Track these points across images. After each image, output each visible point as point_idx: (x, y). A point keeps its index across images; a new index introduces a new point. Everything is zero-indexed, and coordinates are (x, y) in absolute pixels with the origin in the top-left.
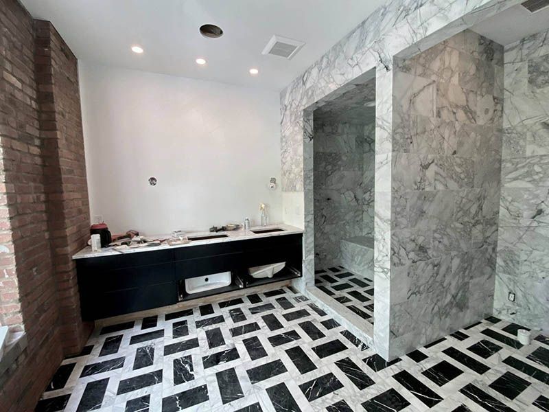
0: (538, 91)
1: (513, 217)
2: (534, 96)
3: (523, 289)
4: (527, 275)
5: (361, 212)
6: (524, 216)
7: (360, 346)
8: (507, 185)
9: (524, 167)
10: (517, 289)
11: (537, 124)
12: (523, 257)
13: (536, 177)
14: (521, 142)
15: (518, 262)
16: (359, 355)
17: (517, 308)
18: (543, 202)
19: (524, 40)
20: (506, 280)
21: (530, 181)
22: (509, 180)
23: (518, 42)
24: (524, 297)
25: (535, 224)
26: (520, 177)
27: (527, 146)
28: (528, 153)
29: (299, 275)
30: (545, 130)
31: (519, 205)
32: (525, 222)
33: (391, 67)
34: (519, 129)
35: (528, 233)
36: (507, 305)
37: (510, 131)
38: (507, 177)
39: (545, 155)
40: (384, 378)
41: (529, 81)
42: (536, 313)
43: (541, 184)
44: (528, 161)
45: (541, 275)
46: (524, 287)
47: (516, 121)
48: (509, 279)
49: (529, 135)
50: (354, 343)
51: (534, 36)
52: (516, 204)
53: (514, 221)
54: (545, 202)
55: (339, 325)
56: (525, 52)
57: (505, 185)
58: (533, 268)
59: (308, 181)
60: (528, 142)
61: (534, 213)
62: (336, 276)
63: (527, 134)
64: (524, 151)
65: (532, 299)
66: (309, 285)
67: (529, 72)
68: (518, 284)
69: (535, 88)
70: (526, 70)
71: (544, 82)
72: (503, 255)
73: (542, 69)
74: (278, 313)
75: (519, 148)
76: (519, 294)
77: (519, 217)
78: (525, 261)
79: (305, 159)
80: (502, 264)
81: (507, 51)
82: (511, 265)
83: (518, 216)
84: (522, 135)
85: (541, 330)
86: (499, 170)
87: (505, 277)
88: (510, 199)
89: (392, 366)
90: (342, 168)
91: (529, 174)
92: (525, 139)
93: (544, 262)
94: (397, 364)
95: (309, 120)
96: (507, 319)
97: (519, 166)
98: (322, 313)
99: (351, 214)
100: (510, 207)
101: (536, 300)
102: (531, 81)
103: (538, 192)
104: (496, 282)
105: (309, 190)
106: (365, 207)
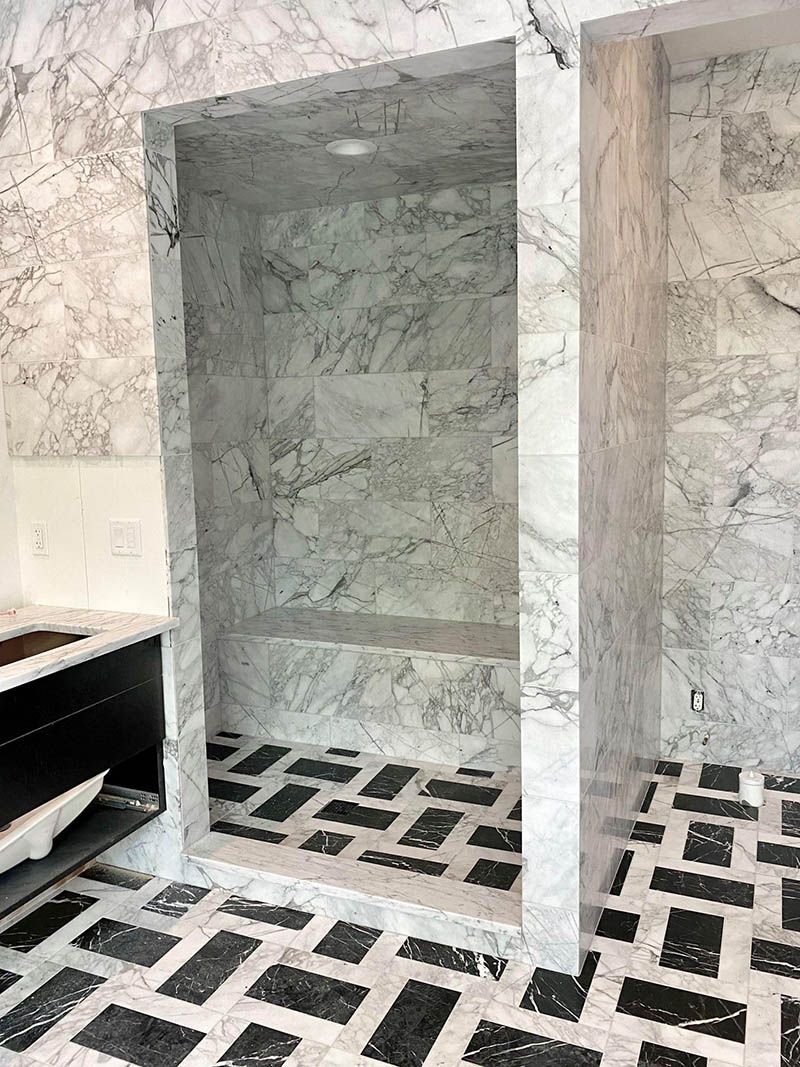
0: (741, 200)
1: (693, 505)
2: (733, 211)
3: (719, 678)
4: (725, 641)
5: (267, 525)
6: (716, 500)
7: (482, 968)
8: (679, 428)
9: (711, 382)
10: (707, 680)
11: (738, 279)
12: (717, 600)
13: (737, 408)
14: (706, 321)
15: (707, 614)
16: (501, 997)
17: (711, 724)
18: (750, 466)
19: (714, 62)
20: (683, 662)
21: (725, 418)
22: (683, 415)
23: (703, 64)
24: (723, 694)
25: (737, 519)
26: (705, 409)
27: (719, 332)
28: (721, 352)
29: (154, 808)
30: (753, 296)
31: (706, 478)
32: (717, 515)
33: (573, 56)
34: (703, 290)
35: (723, 540)
36: (689, 723)
37: (682, 291)
38: (678, 407)
39: (754, 357)
40: (605, 1027)
41: (722, 172)
42: (749, 724)
43: (746, 424)
44: (721, 367)
45: (751, 638)
46: (720, 671)
47: (696, 267)
48: (691, 659)
49: (721, 302)
50: (460, 967)
51: (735, 59)
52: (696, 473)
53: (695, 516)
54: (756, 467)
55: (378, 933)
56: (717, 94)
57: (676, 428)
58: (737, 623)
59: (174, 414)
60: (719, 324)
61: (734, 492)
62: (236, 770)
63: (719, 302)
64: (713, 345)
65: (737, 697)
66: (196, 832)
67: (725, 150)
68: (709, 667)
69: (734, 190)
70: (716, 140)
71: (753, 180)
72: (675, 602)
73: (750, 147)
74: (132, 991)
75: (702, 336)
76: (712, 691)
77: (704, 504)
78: (722, 608)
79: (159, 322)
80: (674, 624)
81: (679, 79)
82: (692, 622)
83: (702, 504)
84: (707, 305)
85: (761, 762)
86: (663, 388)
87: (681, 655)
88: (685, 461)
89: (596, 982)
90: (210, 364)
91: (721, 400)
92: (713, 315)
93: (757, 605)
94: (599, 970)
95: (162, 160)
96: (692, 758)
97: (704, 379)
98: (293, 918)
99: (245, 533)
100: (686, 482)
101: (747, 697)
102: (727, 173)
103: (743, 442)
104: (665, 675)
105: (177, 450)
106: (281, 507)
